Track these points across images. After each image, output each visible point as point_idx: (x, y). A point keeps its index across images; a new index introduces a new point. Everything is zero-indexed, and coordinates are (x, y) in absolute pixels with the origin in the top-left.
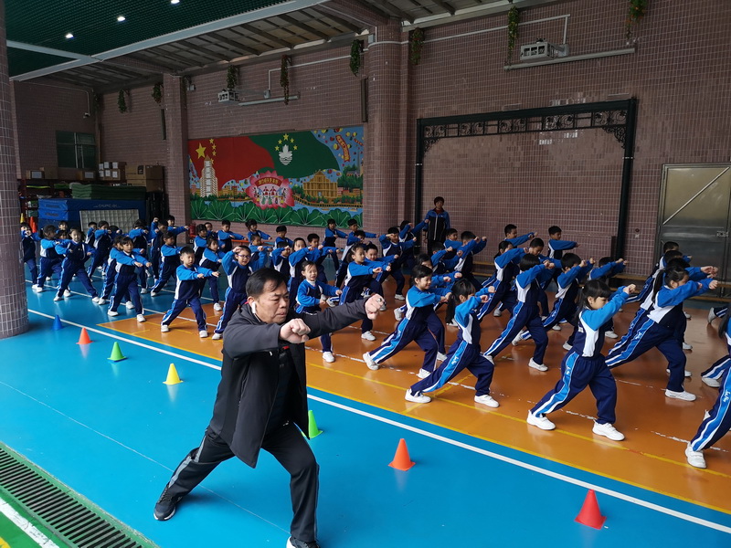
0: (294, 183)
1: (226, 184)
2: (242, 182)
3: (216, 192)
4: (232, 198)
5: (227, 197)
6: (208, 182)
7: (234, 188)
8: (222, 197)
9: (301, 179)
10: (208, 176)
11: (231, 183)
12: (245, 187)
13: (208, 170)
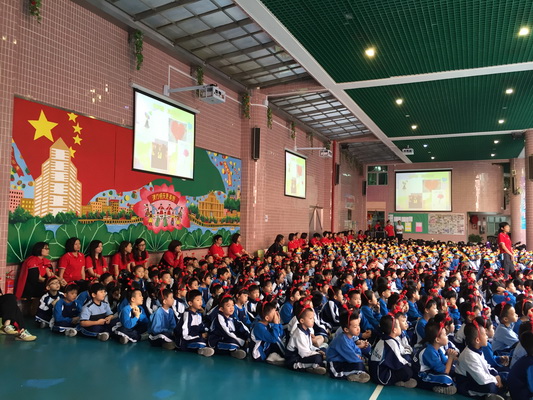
0: (191, 202)
1: (99, 195)
2: (128, 195)
3: (77, 208)
4: (109, 219)
5: (99, 217)
6: (59, 189)
7: (113, 202)
8: (88, 216)
9: (198, 198)
10: (60, 177)
11: (108, 195)
12: (133, 202)
13: (60, 166)
